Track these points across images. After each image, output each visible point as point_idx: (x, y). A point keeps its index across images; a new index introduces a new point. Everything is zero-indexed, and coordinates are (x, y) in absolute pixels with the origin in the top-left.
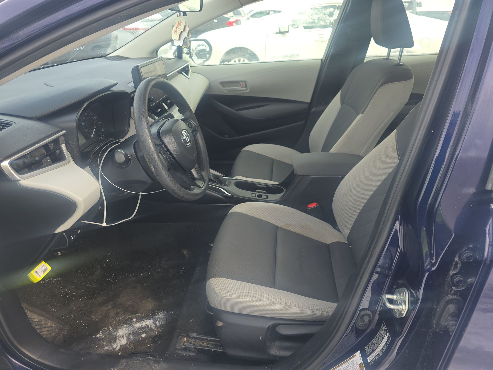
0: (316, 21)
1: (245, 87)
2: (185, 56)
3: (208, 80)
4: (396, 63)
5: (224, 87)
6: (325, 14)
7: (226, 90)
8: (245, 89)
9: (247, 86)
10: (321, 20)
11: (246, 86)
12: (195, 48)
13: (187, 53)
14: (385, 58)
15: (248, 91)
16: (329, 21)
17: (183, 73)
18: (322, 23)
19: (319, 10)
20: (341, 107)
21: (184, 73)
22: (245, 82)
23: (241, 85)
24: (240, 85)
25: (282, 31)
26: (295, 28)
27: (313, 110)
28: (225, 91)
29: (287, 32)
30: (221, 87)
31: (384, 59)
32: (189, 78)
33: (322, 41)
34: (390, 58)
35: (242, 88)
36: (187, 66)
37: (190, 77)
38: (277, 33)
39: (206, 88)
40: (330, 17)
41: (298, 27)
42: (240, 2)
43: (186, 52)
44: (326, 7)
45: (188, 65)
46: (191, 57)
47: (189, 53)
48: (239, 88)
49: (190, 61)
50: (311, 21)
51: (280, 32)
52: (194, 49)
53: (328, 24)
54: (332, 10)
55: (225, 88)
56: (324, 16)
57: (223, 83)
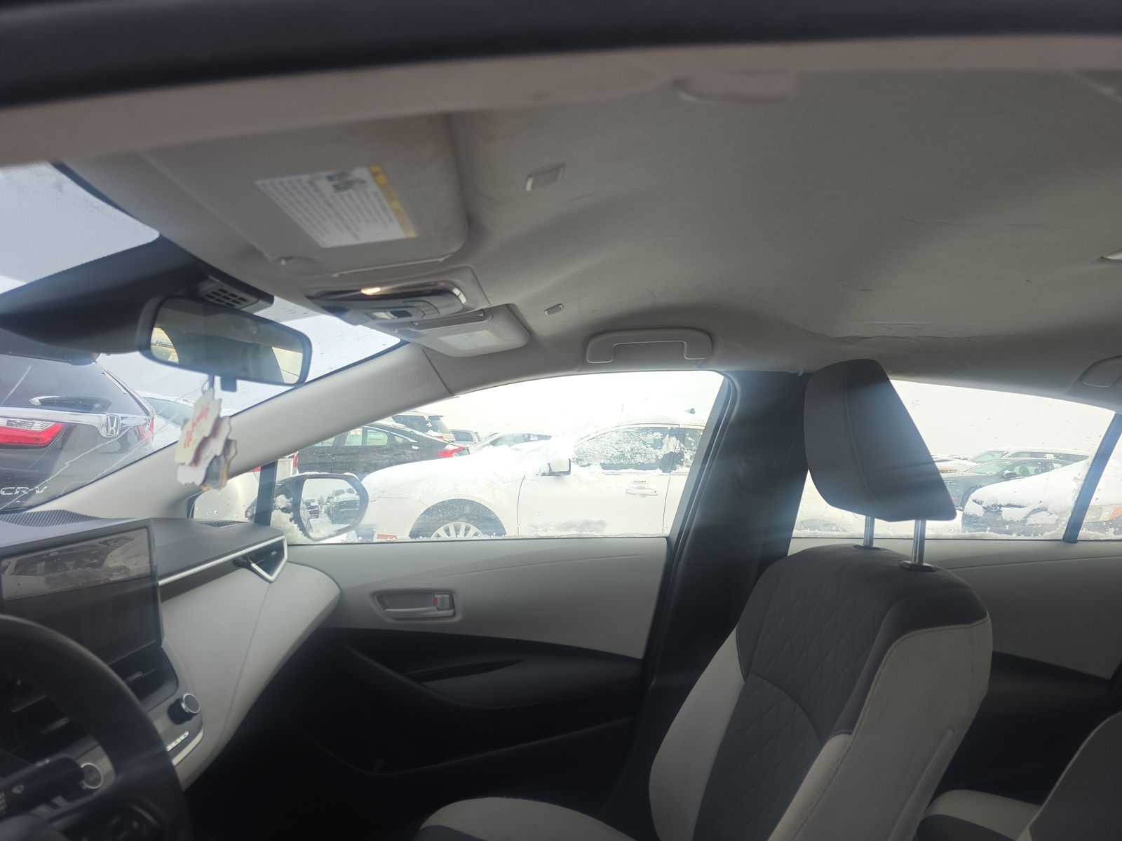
0: (628, 455)
1: (451, 609)
2: (280, 518)
3: (339, 586)
4: (909, 562)
5: (385, 607)
6: (644, 443)
7: (388, 614)
8: (450, 612)
9: (456, 605)
10: (636, 453)
11: (452, 606)
12: (329, 498)
13: (285, 510)
14: (861, 543)
15: (457, 619)
16: (655, 457)
17: (254, 565)
18: (639, 459)
19: (632, 434)
20: (743, 682)
21: (258, 565)
22: (451, 593)
23: (439, 602)
24: (435, 600)
25: (554, 470)
26: (582, 466)
27: (653, 683)
28: (390, 617)
29: (568, 473)
30: (374, 606)
31: (856, 546)
32: (270, 582)
33: (644, 495)
34: (876, 544)
35: (439, 610)
36: (278, 547)
37: (276, 579)
38: (544, 474)
39: (324, 610)
40: (655, 448)
41: (589, 465)
42: (445, 385)
43: (282, 506)
44: (646, 430)
45: (281, 542)
46: (297, 519)
47: (294, 509)
48: (431, 611)
49: (291, 530)
50: (617, 454)
51: (551, 473)
52: (325, 501)
53: (653, 461)
54: (658, 435)
55: (387, 610)
56: (644, 447)
57: (385, 597)
